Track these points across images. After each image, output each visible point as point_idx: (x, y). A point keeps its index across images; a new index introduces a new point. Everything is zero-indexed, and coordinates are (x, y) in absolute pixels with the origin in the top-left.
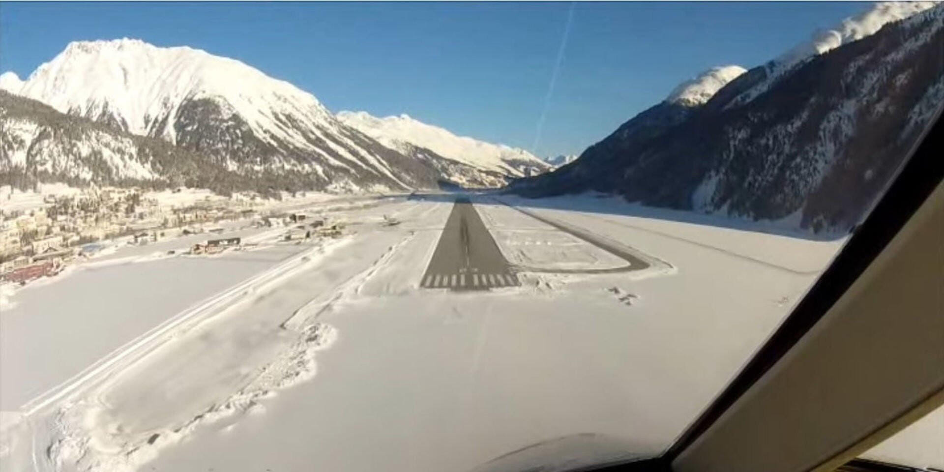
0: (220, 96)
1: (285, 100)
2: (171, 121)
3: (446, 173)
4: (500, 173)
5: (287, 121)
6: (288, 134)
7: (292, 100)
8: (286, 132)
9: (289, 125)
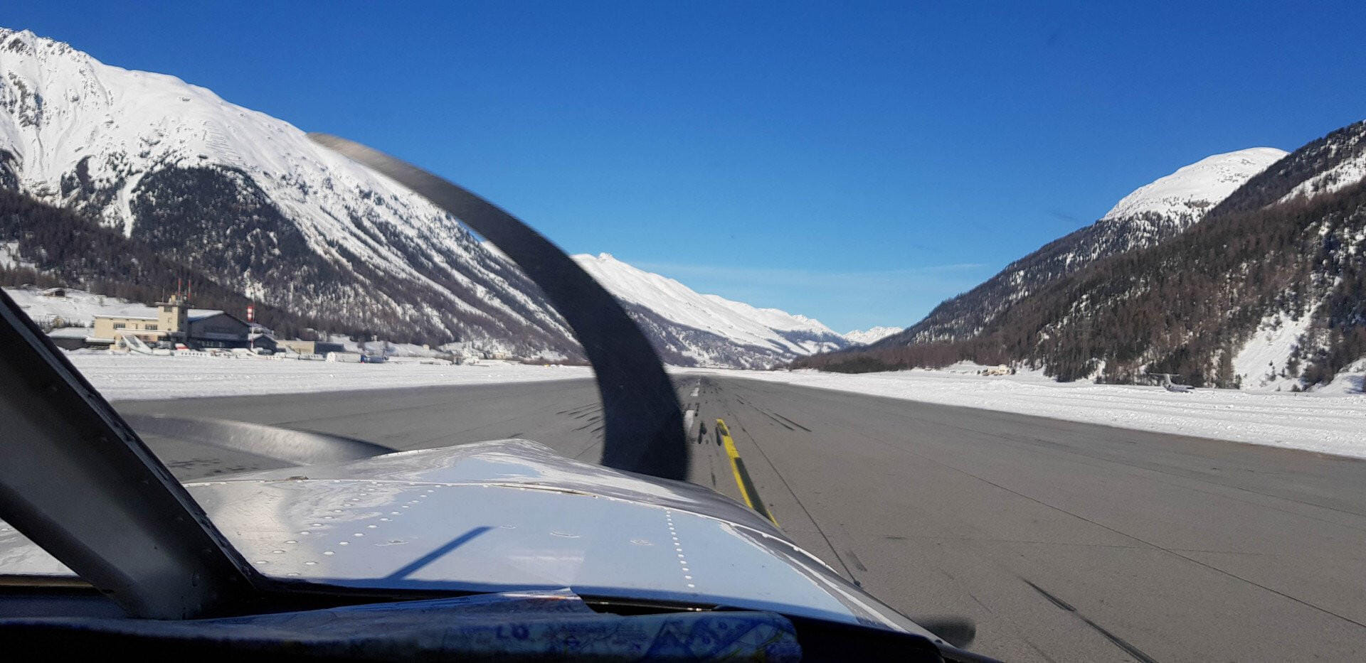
0: (237, 170)
1: (379, 201)
2: (127, 194)
3: (675, 344)
4: (769, 350)
5: (377, 232)
6: (380, 255)
7: (392, 203)
8: (375, 251)
9: (383, 239)
